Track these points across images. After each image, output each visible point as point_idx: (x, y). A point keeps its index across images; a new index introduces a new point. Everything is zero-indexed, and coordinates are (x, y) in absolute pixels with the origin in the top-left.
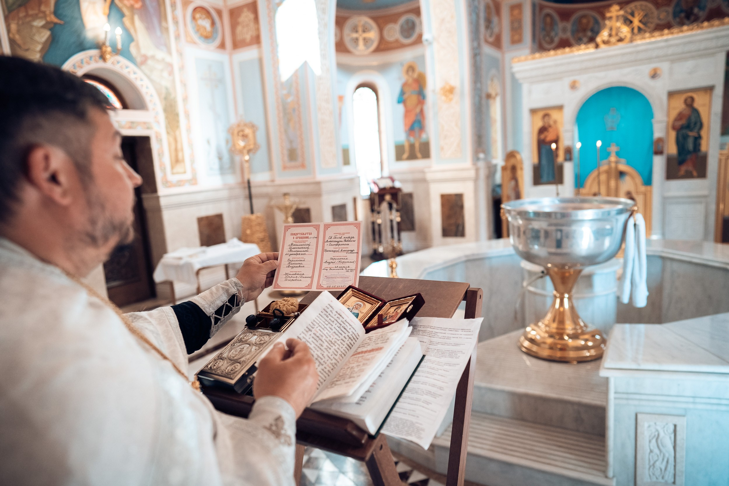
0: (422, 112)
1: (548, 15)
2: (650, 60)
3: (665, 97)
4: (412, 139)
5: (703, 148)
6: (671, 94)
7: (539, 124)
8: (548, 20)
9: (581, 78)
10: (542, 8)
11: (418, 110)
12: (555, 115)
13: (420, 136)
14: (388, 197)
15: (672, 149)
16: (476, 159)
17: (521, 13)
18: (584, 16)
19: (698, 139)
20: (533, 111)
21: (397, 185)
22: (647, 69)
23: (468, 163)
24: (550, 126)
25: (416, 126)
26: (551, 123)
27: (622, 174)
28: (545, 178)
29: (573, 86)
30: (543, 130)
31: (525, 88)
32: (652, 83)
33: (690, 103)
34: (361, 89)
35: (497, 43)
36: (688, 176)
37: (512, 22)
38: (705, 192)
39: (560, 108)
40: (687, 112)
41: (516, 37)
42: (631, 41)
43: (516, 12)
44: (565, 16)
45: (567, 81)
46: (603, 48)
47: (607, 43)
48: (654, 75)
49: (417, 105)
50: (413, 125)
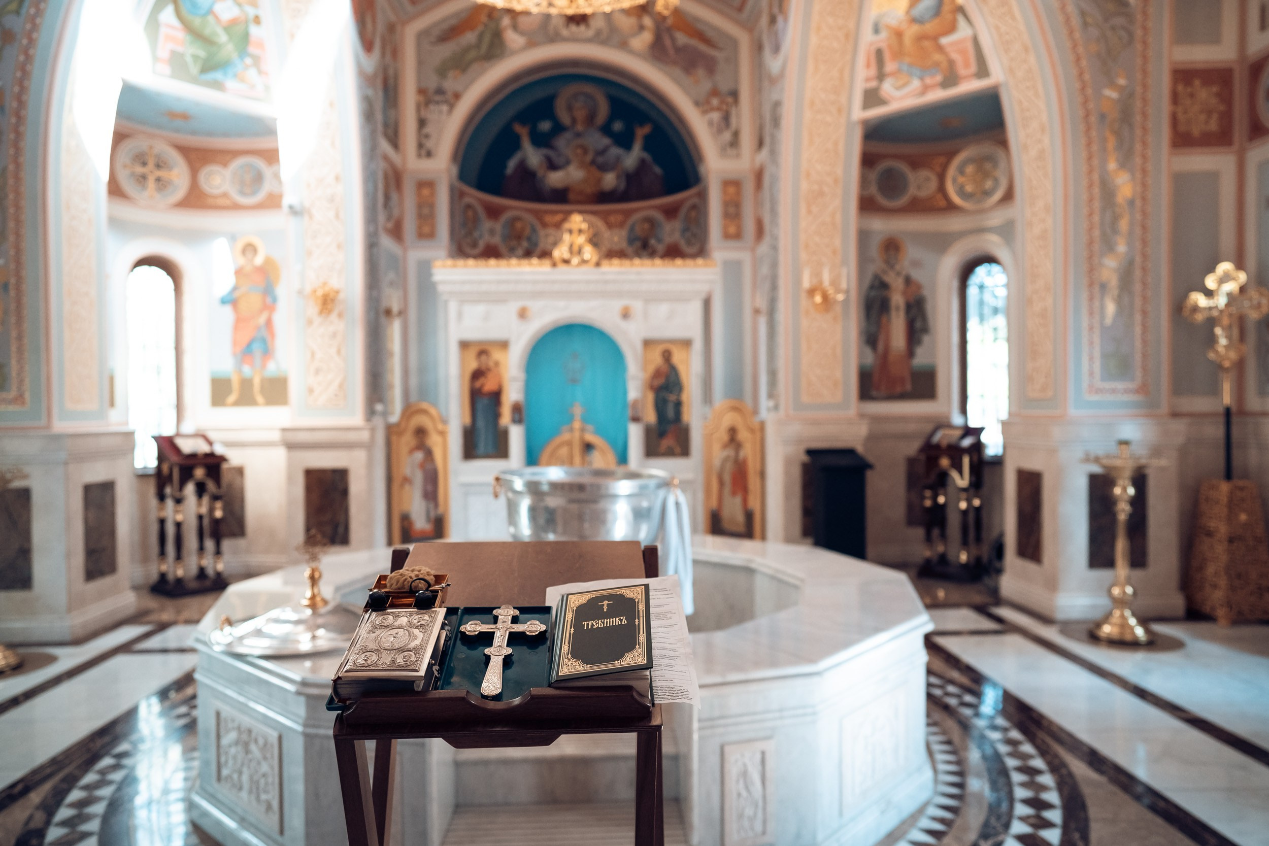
0: (269, 323)
1: (469, 206)
2: (619, 294)
3: (639, 346)
4: (247, 370)
5: (686, 417)
6: (648, 343)
7: (473, 365)
8: (470, 213)
9: (534, 305)
10: (462, 194)
11: (262, 320)
12: (497, 355)
13: (264, 366)
14: (199, 473)
15: (651, 416)
16: (370, 413)
17: (433, 194)
18: (516, 219)
19: (678, 405)
20: (464, 345)
21: (219, 450)
22: (617, 305)
23: (357, 418)
24: (489, 370)
25: (257, 348)
26: (491, 364)
27: (588, 447)
28: (481, 448)
29: (523, 314)
30: (477, 375)
31: (453, 306)
32: (623, 324)
33: (667, 356)
34: (145, 268)
35: (396, 232)
36: (670, 453)
37: (420, 206)
38: (690, 476)
39: (504, 345)
40: (665, 368)
41: (426, 230)
42: (598, 264)
43: (426, 192)
44: (494, 213)
45: (513, 307)
46: (562, 268)
47: (566, 262)
48: (626, 314)
49: (261, 311)
50: (249, 345)
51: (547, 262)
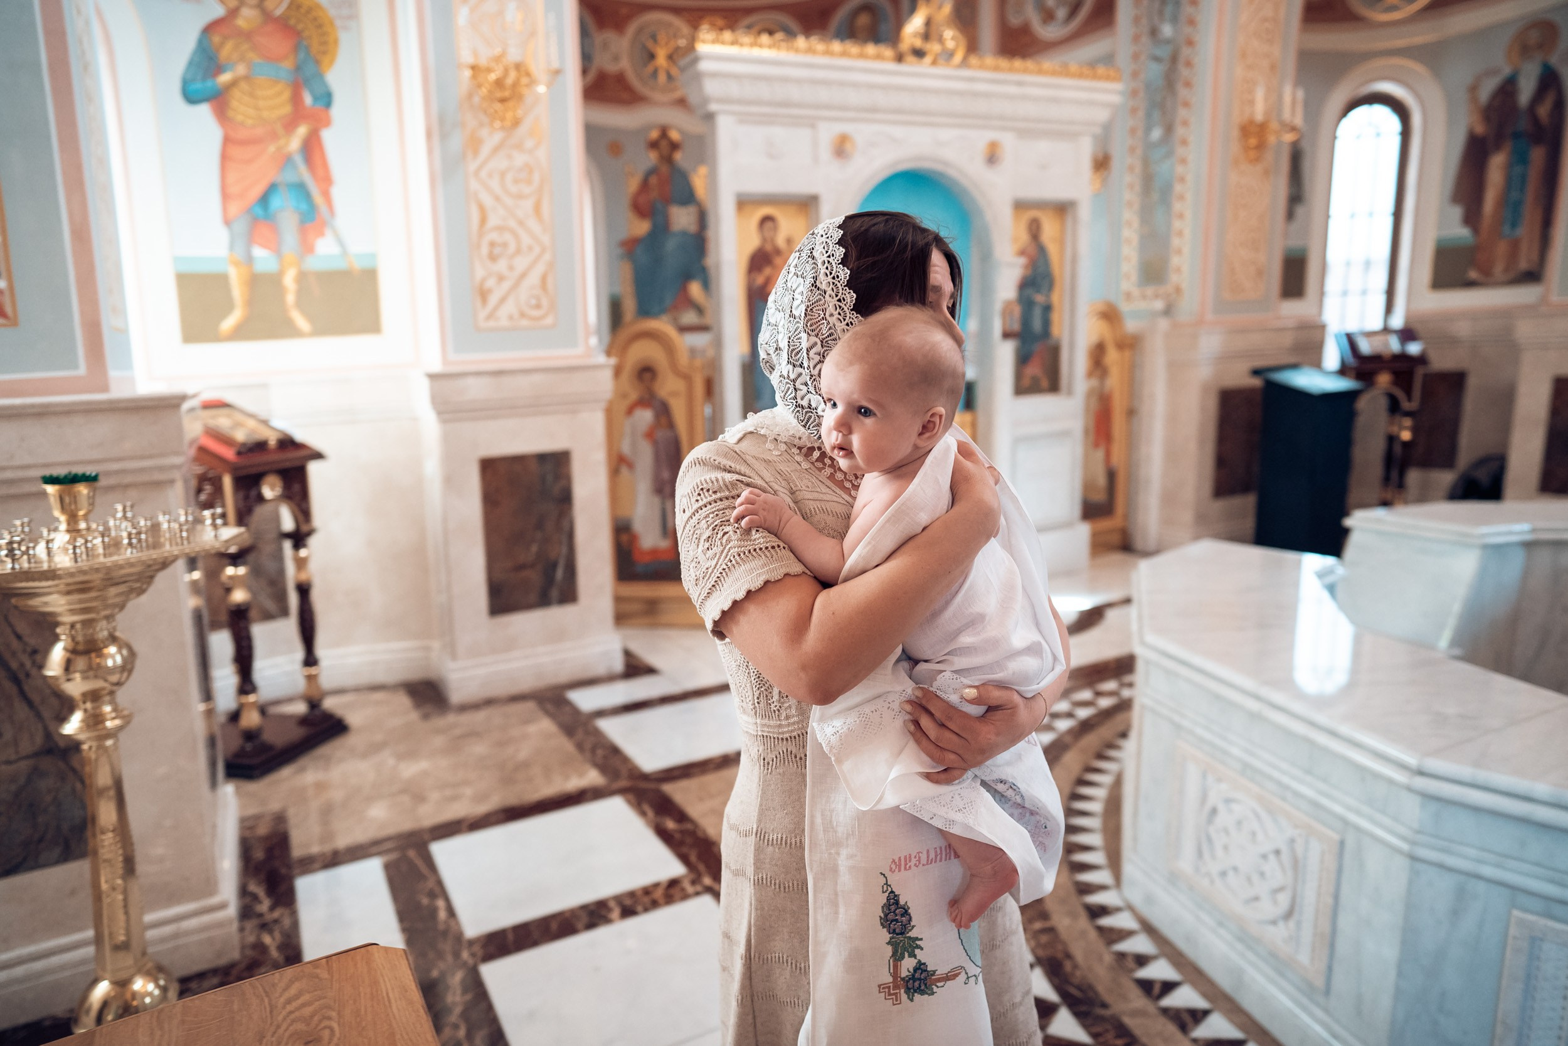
0: (312, 149)
2: (987, 120)
3: (1009, 212)
4: (262, 255)
6: (1018, 207)
9: (860, 132)
11: (295, 143)
12: (788, 224)
13: (307, 248)
19: (1047, 310)
22: (981, 138)
24: (775, 253)
25: (284, 206)
26: (779, 243)
29: (842, 148)
30: (759, 260)
32: (988, 176)
33: (1035, 230)
36: (1035, 387)
39: (811, 203)
40: (1032, 249)
42: (963, 62)
45: (828, 132)
46: (911, 66)
47: (919, 53)
48: (992, 157)
49: (290, 125)
50: (264, 199)
51: (888, 52)
